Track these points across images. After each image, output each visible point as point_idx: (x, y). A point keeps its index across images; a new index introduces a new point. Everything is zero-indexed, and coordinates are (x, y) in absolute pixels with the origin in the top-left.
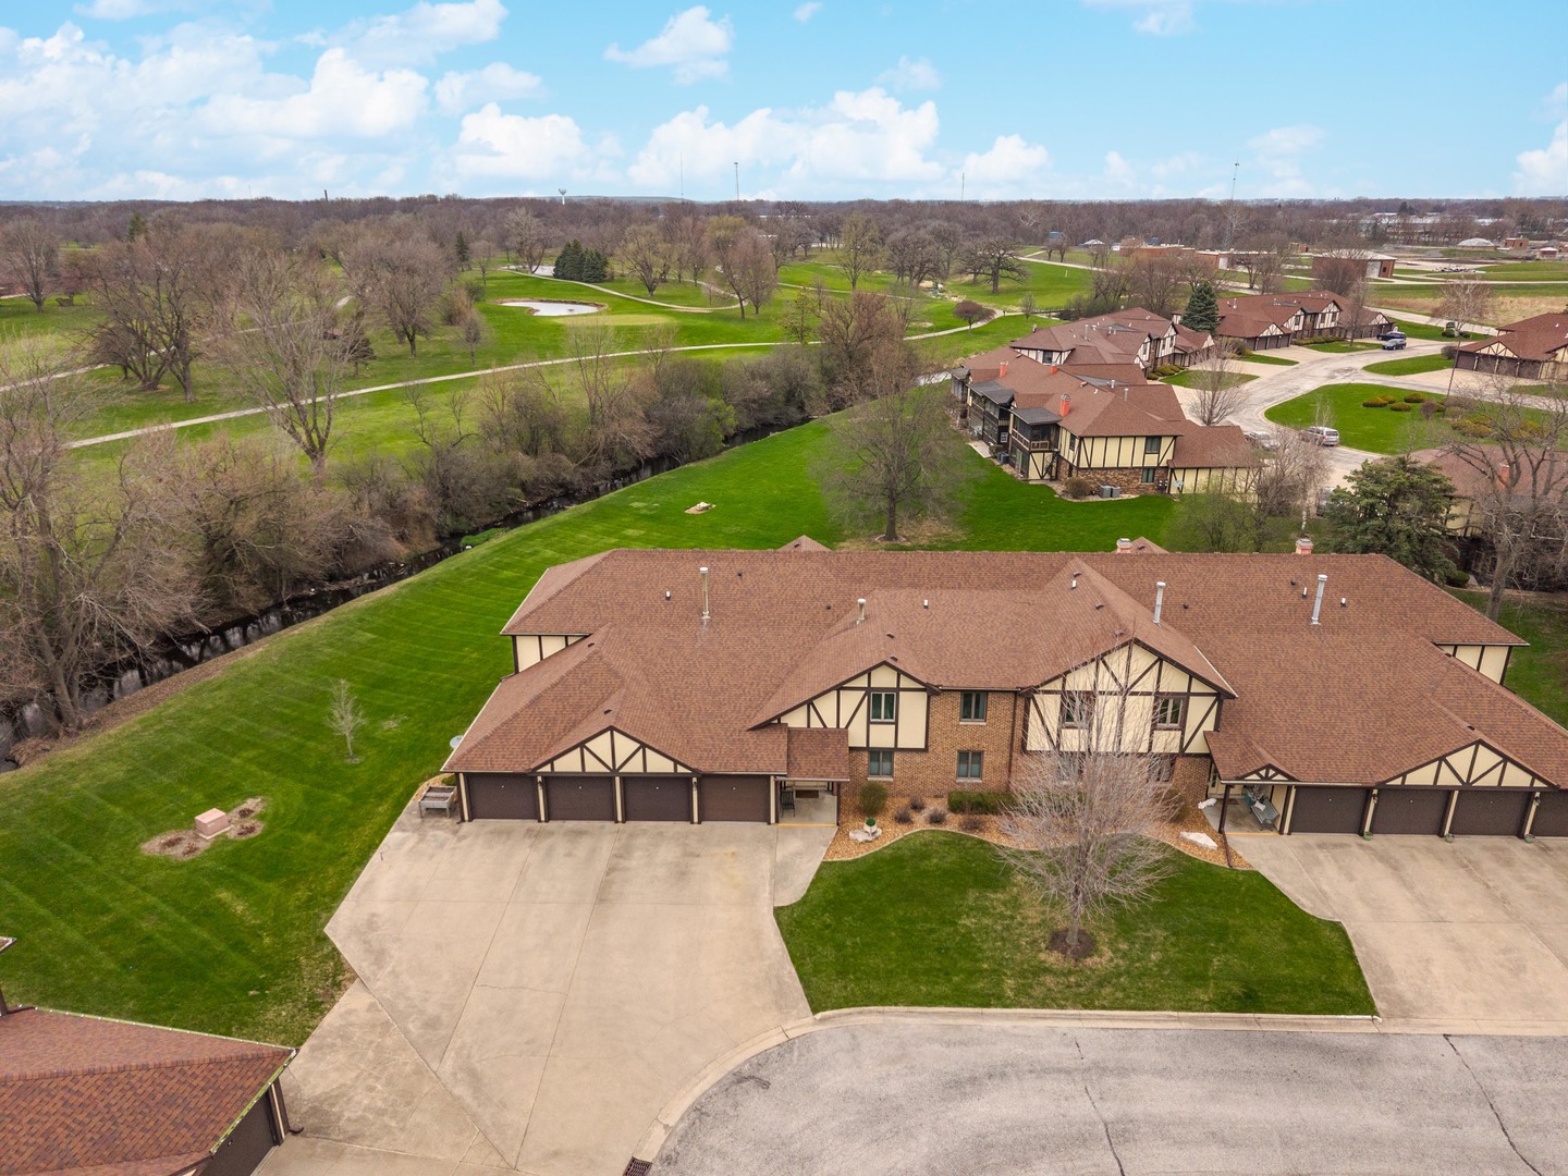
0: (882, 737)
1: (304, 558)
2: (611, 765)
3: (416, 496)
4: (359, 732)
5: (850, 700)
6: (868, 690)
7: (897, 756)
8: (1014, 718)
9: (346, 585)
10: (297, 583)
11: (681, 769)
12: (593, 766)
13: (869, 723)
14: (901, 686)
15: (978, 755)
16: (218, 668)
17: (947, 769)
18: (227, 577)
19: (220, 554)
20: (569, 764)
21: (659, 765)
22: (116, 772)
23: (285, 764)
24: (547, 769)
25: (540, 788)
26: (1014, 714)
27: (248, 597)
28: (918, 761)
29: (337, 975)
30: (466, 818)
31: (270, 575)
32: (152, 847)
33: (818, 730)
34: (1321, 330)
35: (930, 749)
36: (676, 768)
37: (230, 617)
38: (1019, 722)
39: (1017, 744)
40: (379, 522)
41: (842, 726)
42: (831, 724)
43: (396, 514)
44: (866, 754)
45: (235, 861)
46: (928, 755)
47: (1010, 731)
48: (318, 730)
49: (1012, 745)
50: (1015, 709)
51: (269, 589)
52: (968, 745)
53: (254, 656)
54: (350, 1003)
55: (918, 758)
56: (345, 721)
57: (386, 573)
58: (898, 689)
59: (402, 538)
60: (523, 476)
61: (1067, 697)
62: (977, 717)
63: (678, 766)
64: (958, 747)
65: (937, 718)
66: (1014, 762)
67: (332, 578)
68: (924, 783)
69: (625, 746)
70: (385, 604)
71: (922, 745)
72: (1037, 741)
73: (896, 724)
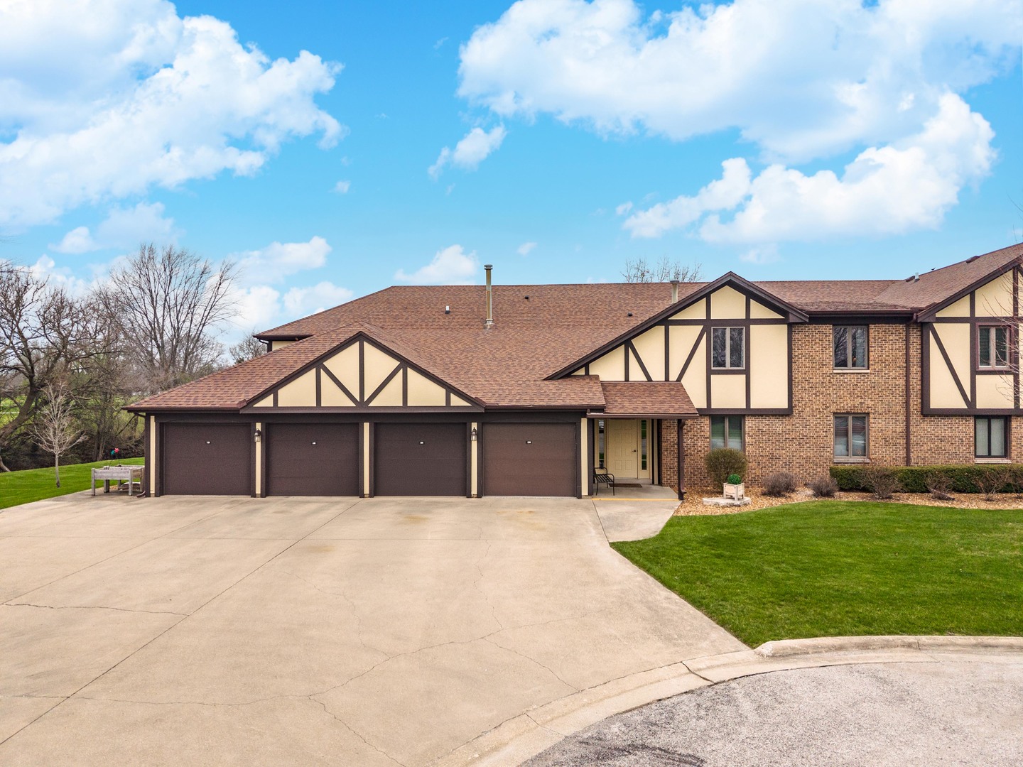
0: (728, 393)
2: (357, 397)
5: (684, 338)
6: (708, 324)
7: (749, 424)
8: (907, 361)
11: (456, 401)
12: (334, 399)
13: (709, 373)
14: (753, 316)
15: (861, 418)
17: (820, 441)
20: (297, 395)
21: (425, 394)
24: (267, 402)
25: (257, 439)
26: (907, 354)
28: (779, 430)
30: (153, 490)
33: (640, 383)
35: (796, 411)
36: (448, 399)
38: (915, 369)
39: (915, 402)
41: (673, 377)
42: (658, 375)
44: (706, 422)
46: (795, 420)
47: (902, 382)
49: (907, 403)
50: (907, 349)
52: (847, 404)
55: (778, 425)
58: (748, 321)
61: (978, 326)
62: (854, 365)
63: (453, 397)
64: (833, 408)
65: (802, 363)
66: (912, 429)
68: (788, 464)
69: (379, 364)
71: (783, 404)
72: (944, 394)
73: (747, 372)
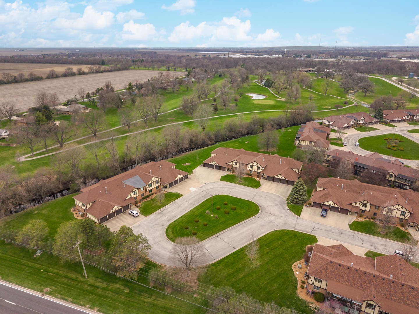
1: (199, 143)
3: (213, 136)
4: (199, 160)
9: (203, 146)
10: (198, 145)
16: (189, 153)
18: (192, 144)
19: (191, 141)
20: (211, 163)
22: (180, 159)
23: (193, 161)
25: (209, 165)
27: (193, 146)
29: (193, 173)
30: (204, 166)
31: (195, 144)
32: (183, 165)
34: (359, 124)
37: (191, 148)
40: (208, 140)
43: (210, 139)
45: (188, 166)
48: (196, 159)
51: (195, 145)
53: (192, 152)
54: (193, 174)
56: (198, 158)
57: (208, 145)
59: (210, 141)
60: (227, 135)
61: (251, 166)
67: (202, 145)
70: (205, 149)
